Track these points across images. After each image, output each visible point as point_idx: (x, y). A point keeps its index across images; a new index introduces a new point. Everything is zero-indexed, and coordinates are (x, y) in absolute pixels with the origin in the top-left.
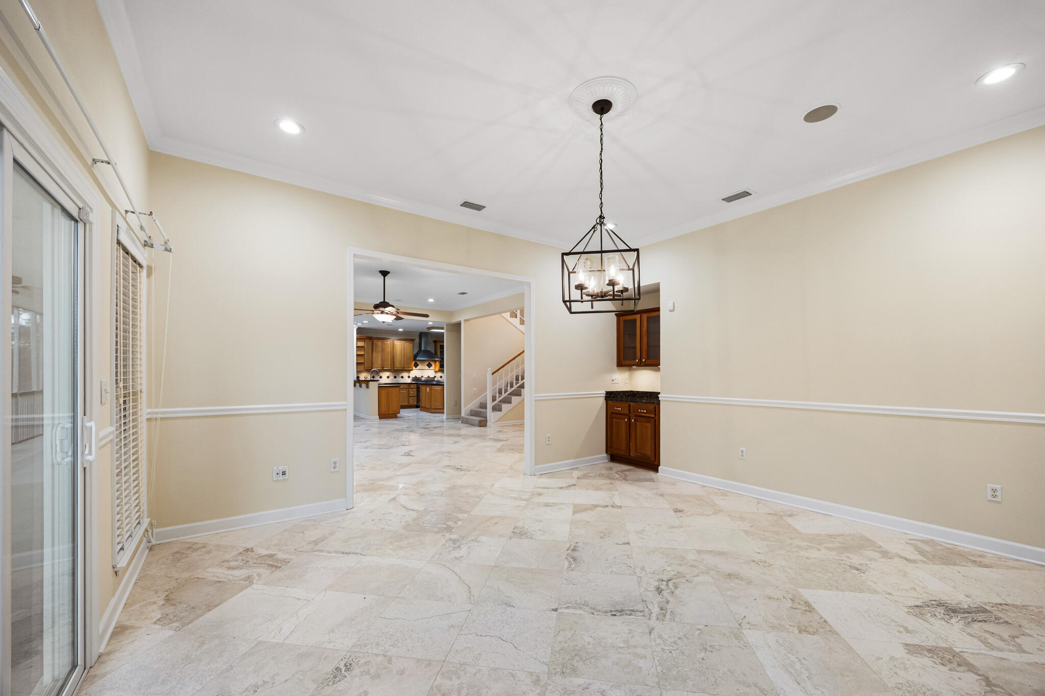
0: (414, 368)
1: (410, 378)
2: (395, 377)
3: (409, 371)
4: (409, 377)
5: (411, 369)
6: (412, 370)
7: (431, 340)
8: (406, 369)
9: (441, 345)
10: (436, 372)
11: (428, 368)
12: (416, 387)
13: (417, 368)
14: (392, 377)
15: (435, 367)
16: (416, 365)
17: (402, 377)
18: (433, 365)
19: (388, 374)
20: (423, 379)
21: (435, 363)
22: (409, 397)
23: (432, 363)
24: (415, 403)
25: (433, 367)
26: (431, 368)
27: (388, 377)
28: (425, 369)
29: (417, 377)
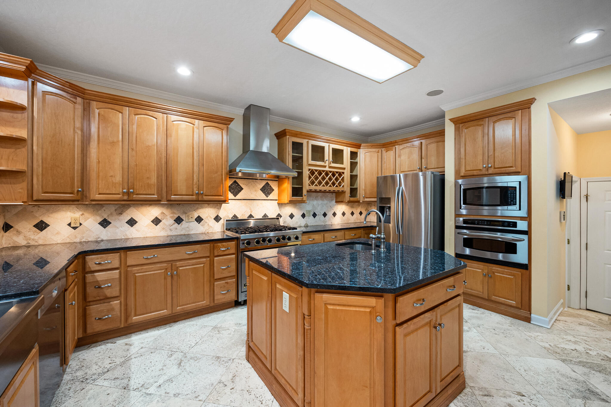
0: (230, 196)
1: (221, 222)
2: (179, 220)
3: (219, 202)
4: (217, 219)
5: (222, 198)
6: (225, 201)
7: (270, 130)
8: (205, 198)
9: (294, 143)
10: (281, 205)
11: (263, 196)
12: (233, 251)
13: (238, 197)
14: (168, 221)
15: (279, 194)
16: (236, 189)
17: (199, 220)
18: (275, 188)
19: (155, 212)
20: (252, 223)
21: (279, 186)
22: (213, 279)
23: (274, 185)
24: (232, 296)
25: (274, 195)
26: (271, 197)
27: (156, 221)
28: (256, 200)
29: (237, 217)
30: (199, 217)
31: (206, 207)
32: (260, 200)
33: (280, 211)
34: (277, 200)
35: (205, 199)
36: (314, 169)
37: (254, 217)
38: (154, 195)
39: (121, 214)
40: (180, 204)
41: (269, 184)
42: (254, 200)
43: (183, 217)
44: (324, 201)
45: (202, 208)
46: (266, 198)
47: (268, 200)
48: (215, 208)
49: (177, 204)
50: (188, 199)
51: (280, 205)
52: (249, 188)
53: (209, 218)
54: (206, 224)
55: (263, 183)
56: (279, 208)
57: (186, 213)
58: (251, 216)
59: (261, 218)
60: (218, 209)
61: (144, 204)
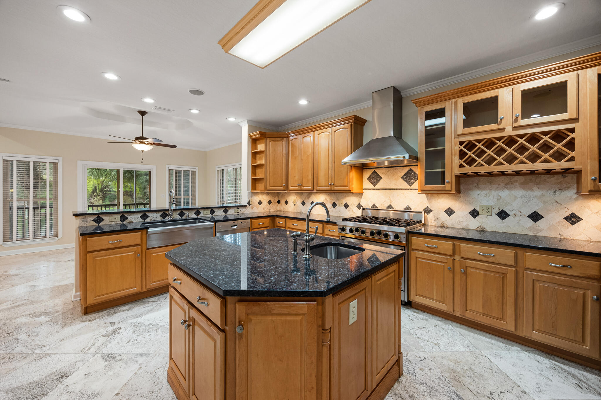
2: (334, 205)
4: (359, 206)
6: (350, 191)
11: (405, 185)
13: (377, 187)
16: (375, 179)
17: (346, 206)
19: (322, 198)
26: (414, 186)
28: (396, 189)
29: (376, 207)
30: (346, 204)
31: (351, 196)
32: (401, 189)
33: (429, 203)
34: (417, 189)
35: (335, 189)
36: (474, 140)
37: (393, 208)
38: (309, 186)
39: (309, 198)
40: (335, 193)
41: (413, 171)
42: (395, 189)
43: (336, 203)
44: (533, 191)
45: (348, 196)
46: (409, 187)
47: (411, 189)
48: (357, 196)
49: (334, 193)
50: (326, 189)
51: (429, 196)
52: (389, 177)
53: (353, 205)
54: (351, 210)
55: (405, 170)
56: (428, 200)
57: (338, 200)
58: (390, 207)
59: (402, 209)
60: (360, 197)
61: (320, 193)
